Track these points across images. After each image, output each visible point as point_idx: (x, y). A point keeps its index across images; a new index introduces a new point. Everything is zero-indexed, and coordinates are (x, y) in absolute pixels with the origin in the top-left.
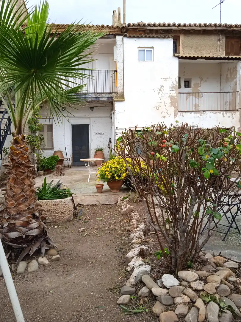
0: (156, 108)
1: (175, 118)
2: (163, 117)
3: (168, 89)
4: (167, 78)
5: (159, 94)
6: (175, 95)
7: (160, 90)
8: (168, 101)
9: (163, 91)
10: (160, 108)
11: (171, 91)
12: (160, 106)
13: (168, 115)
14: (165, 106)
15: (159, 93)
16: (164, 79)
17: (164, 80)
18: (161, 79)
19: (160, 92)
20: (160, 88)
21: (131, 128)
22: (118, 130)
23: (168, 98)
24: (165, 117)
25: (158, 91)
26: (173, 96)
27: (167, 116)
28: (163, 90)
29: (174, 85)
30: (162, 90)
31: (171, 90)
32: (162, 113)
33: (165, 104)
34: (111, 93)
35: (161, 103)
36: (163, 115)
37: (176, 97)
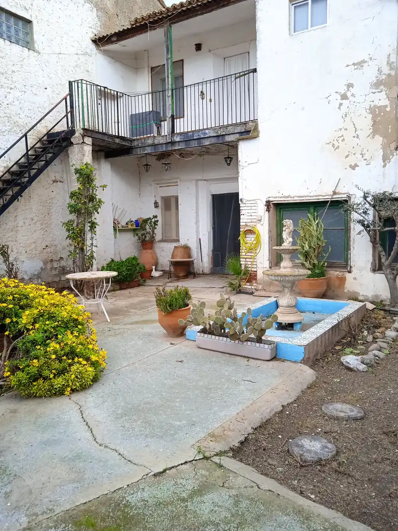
0: (333, 146)
1: (384, 166)
2: (351, 166)
3: (367, 89)
4: (364, 62)
5: (339, 108)
6: (387, 102)
7: (344, 97)
8: (365, 123)
9: (351, 98)
10: (341, 144)
11: (374, 93)
12: (342, 138)
13: (365, 160)
14: (358, 137)
15: (341, 104)
16: (354, 64)
17: (356, 67)
18: (348, 66)
19: (344, 101)
20: (343, 92)
21: (271, 199)
22: (244, 205)
23: (366, 115)
24: (356, 165)
25: (340, 101)
26: (380, 108)
27: (362, 163)
28: (353, 95)
29: (384, 77)
30: (349, 94)
31: (374, 91)
32: (347, 157)
33: (356, 131)
34: (245, 123)
35: (346, 129)
36: (352, 160)
37: (388, 109)
